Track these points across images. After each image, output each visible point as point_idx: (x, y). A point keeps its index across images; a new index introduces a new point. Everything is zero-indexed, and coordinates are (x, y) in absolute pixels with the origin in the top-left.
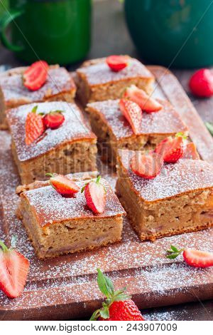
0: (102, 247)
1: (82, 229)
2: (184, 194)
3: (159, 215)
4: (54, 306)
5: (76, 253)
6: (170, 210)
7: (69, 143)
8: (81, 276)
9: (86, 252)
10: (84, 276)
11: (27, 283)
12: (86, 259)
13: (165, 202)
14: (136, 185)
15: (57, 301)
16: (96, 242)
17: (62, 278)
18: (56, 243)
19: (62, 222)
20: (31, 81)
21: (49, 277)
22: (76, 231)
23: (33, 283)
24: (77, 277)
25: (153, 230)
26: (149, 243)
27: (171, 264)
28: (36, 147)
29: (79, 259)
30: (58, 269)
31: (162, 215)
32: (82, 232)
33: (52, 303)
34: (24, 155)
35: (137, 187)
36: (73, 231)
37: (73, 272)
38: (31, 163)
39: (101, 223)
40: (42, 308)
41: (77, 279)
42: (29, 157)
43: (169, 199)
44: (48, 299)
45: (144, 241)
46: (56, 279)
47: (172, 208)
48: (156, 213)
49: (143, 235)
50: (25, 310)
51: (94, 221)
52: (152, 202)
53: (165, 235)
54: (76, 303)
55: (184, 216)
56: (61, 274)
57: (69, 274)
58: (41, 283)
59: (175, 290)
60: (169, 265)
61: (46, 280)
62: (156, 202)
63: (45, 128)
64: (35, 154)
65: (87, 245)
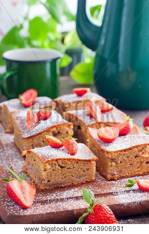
0: (82, 184)
1: (70, 168)
2: (134, 147)
3: (119, 162)
4: (54, 212)
5: (65, 187)
6: (125, 158)
7: (55, 126)
8: (70, 198)
9: (72, 186)
10: (72, 198)
11: (34, 202)
12: (73, 190)
13: (123, 153)
14: (102, 146)
15: (56, 210)
16: (78, 179)
17: (57, 199)
18: (53, 177)
19: (57, 160)
20: (26, 100)
21: (49, 199)
22: (65, 169)
23: (38, 202)
24: (68, 198)
25: (115, 173)
26: (113, 182)
27: (130, 191)
28: (34, 130)
29: (67, 190)
30: (55, 195)
31: (121, 162)
32: (70, 170)
33: (53, 211)
34: (26, 134)
35: (103, 147)
36: (64, 169)
37: (65, 196)
38: (31, 140)
39: (82, 164)
40: (46, 213)
41: (68, 200)
42: (29, 136)
43: (125, 150)
44: (50, 209)
45: (109, 180)
46: (53, 200)
47: (127, 157)
48: (117, 160)
49: (109, 176)
50: (35, 215)
51: (77, 162)
52: (115, 152)
53: (123, 177)
54: (69, 211)
55: (135, 163)
56: (57, 197)
57: (62, 197)
58: (43, 203)
59: (134, 203)
60: (128, 191)
61: (47, 200)
62: (116, 152)
63: (39, 120)
64: (33, 134)
65: (73, 181)
